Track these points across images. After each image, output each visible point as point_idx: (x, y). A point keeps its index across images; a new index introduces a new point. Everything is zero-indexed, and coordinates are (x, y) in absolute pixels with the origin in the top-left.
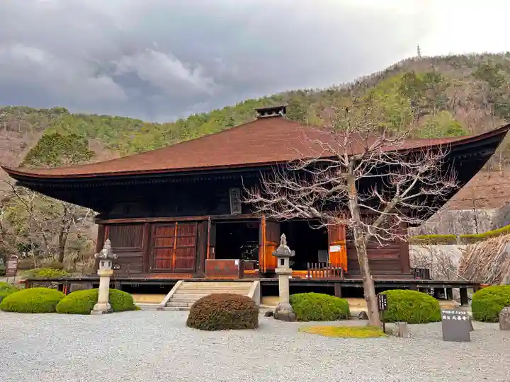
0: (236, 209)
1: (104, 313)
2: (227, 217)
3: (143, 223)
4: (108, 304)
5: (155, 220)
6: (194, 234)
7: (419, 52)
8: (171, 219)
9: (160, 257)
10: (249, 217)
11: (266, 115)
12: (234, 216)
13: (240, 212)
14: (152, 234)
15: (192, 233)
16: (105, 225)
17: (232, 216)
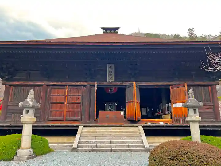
0: (111, 79)
1: (28, 158)
2: (105, 83)
3: (42, 85)
4: (31, 150)
5: (52, 83)
6: (80, 94)
7: (139, 31)
8: (64, 83)
9: (55, 110)
10: (119, 84)
11: (108, 32)
12: (109, 83)
13: (114, 80)
14: (48, 93)
15: (79, 93)
16: (11, 85)
17: (107, 83)
